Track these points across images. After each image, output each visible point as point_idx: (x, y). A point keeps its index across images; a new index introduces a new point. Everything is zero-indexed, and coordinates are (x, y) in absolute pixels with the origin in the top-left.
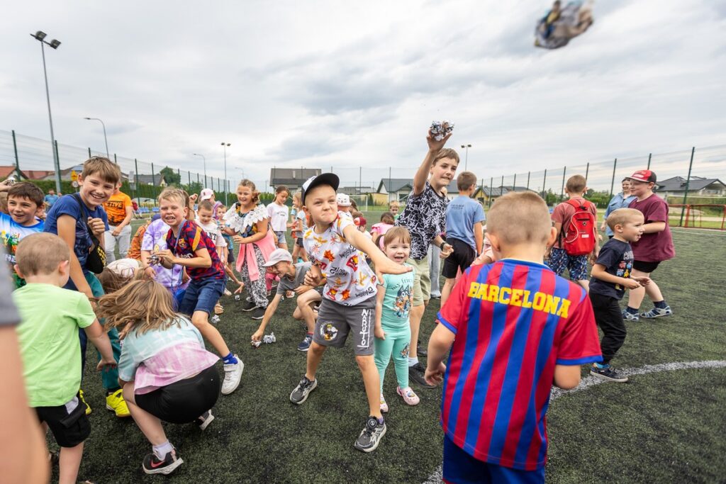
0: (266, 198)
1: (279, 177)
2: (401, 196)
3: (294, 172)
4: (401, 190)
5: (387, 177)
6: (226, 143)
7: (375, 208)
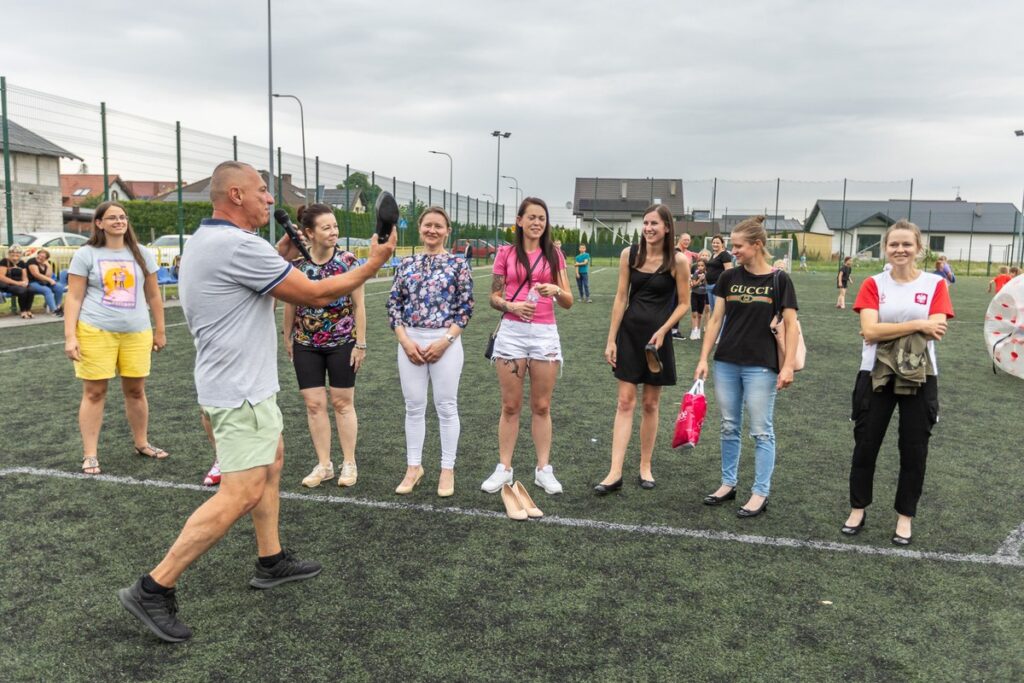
1: (590, 196)
2: (864, 240)
3: (624, 188)
4: (861, 225)
6: (502, 133)
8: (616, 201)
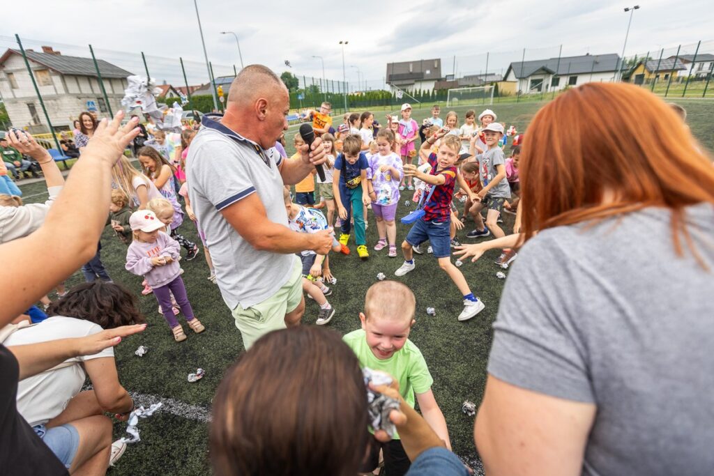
0: (383, 97)
1: (397, 72)
2: (534, 82)
3: (411, 66)
4: (533, 74)
5: (520, 60)
6: (344, 42)
7: (502, 99)
8: (407, 74)
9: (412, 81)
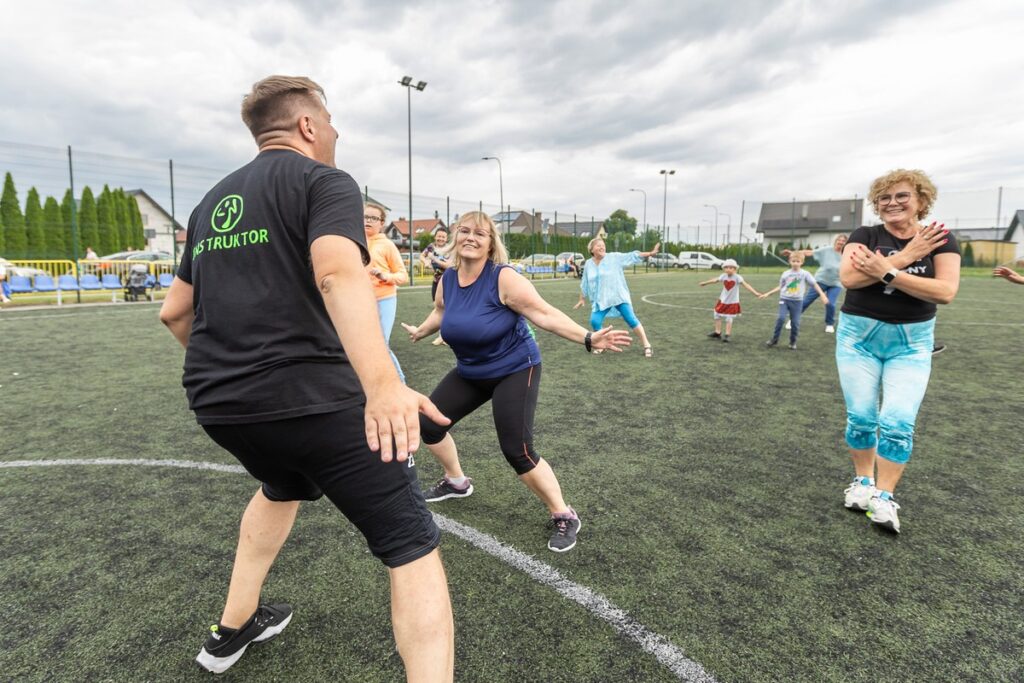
1: (773, 216)
3: (806, 208)
8: (796, 221)
9: (806, 232)
